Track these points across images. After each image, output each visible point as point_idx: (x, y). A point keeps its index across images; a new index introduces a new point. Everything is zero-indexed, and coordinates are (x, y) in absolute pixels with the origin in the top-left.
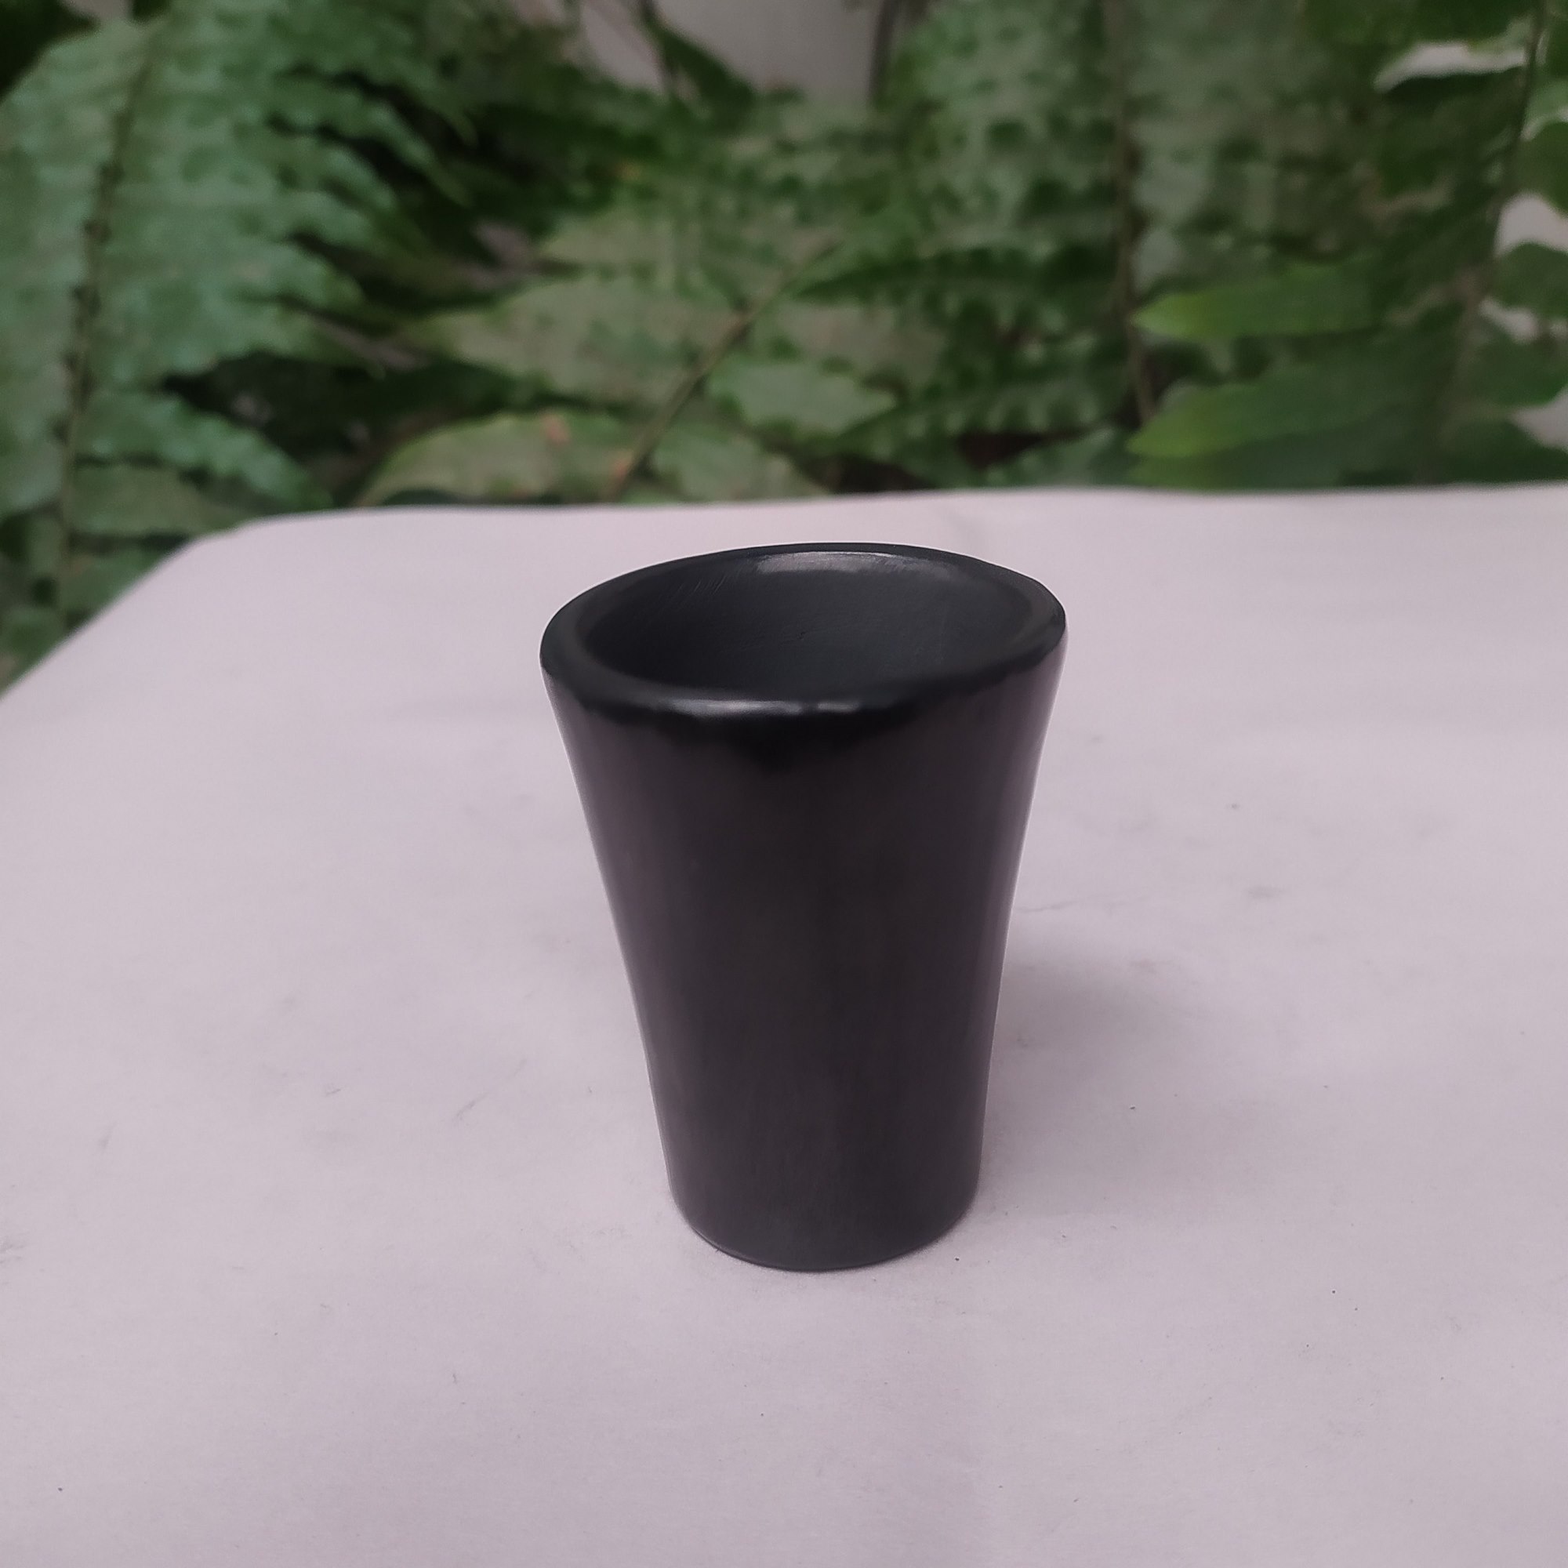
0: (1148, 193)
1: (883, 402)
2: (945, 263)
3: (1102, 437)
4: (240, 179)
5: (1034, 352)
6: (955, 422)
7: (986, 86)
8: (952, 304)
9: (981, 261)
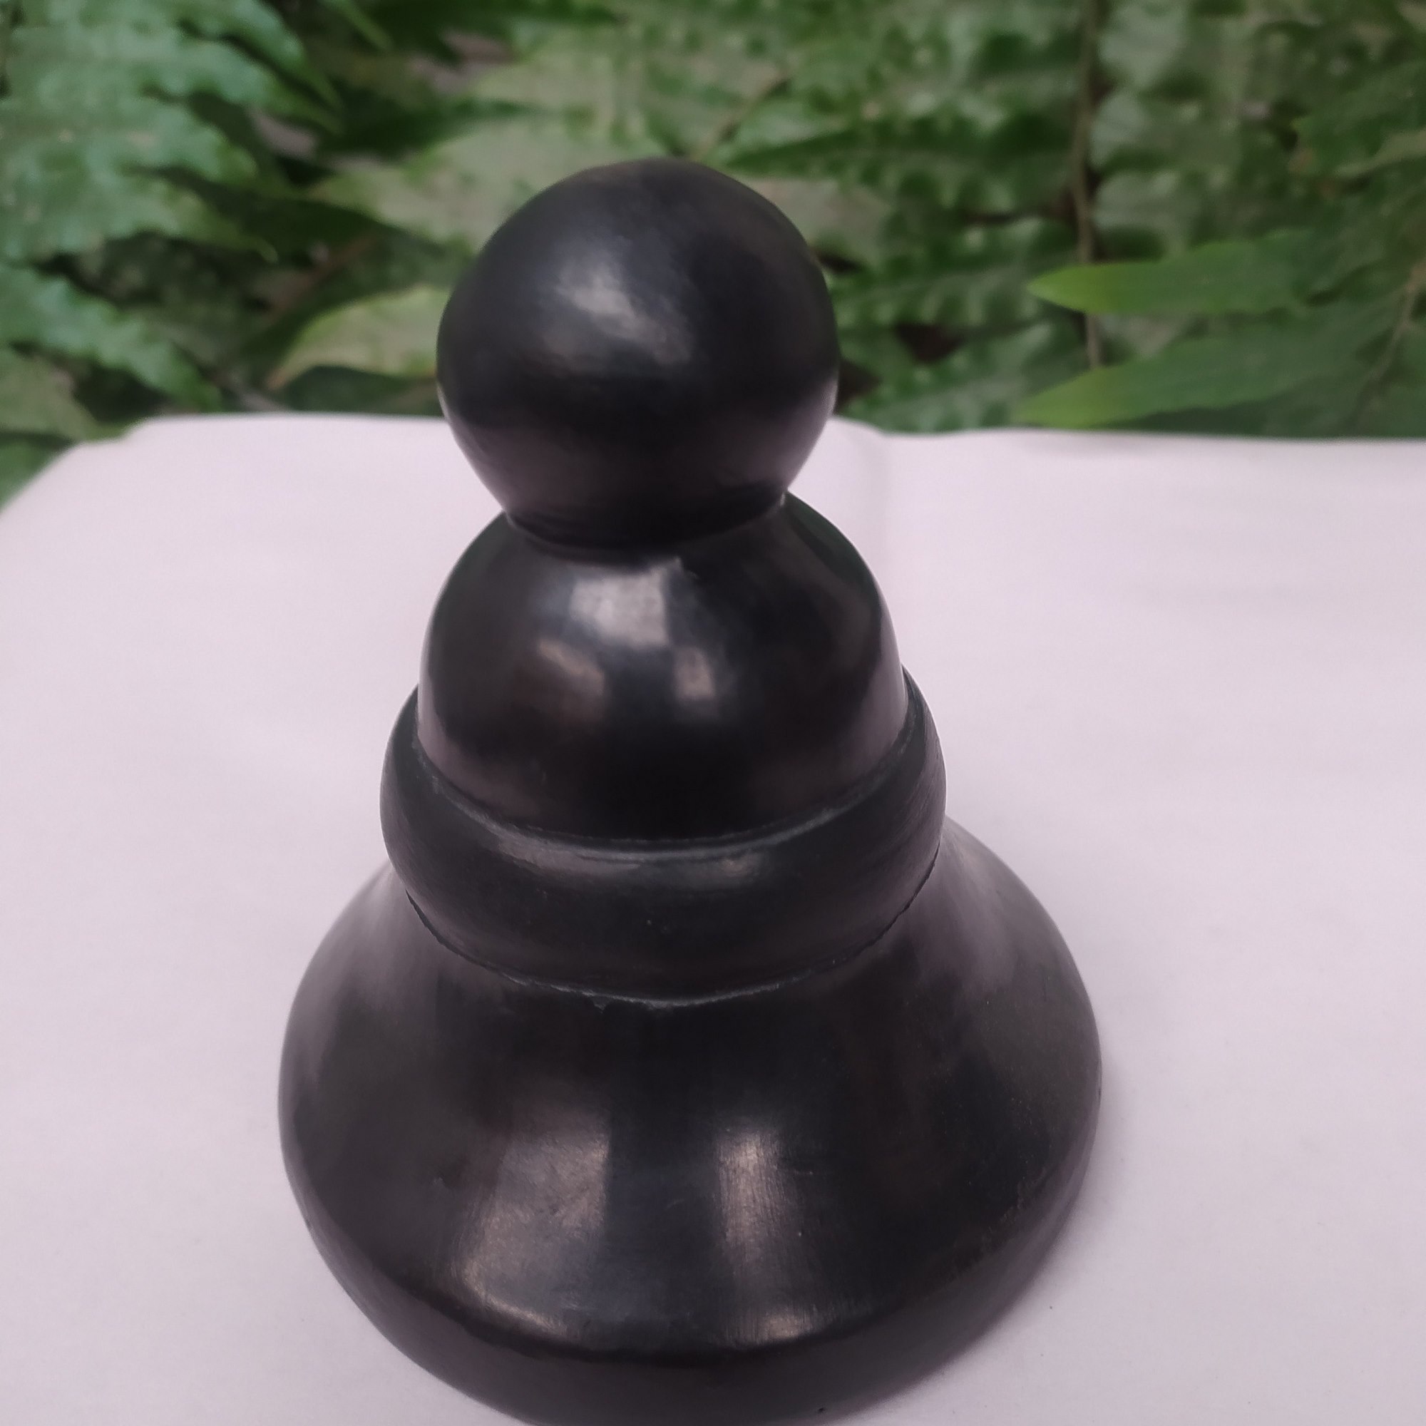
0: (1113, 50)
2: (885, 132)
3: (1038, 335)
5: (974, 238)
6: (886, 313)
8: (892, 178)
9: (926, 132)
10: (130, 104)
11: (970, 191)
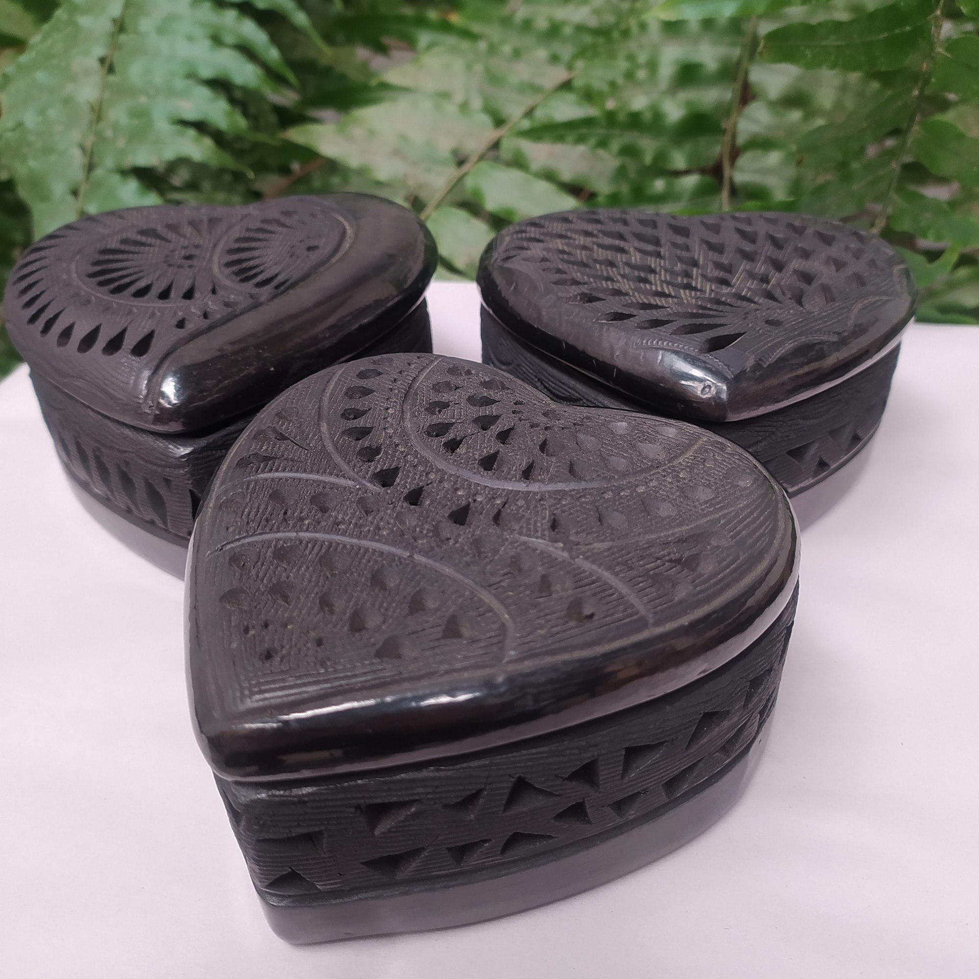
4: (189, 38)
5: (659, 185)
8: (615, 145)
10: (180, 83)
11: (661, 157)
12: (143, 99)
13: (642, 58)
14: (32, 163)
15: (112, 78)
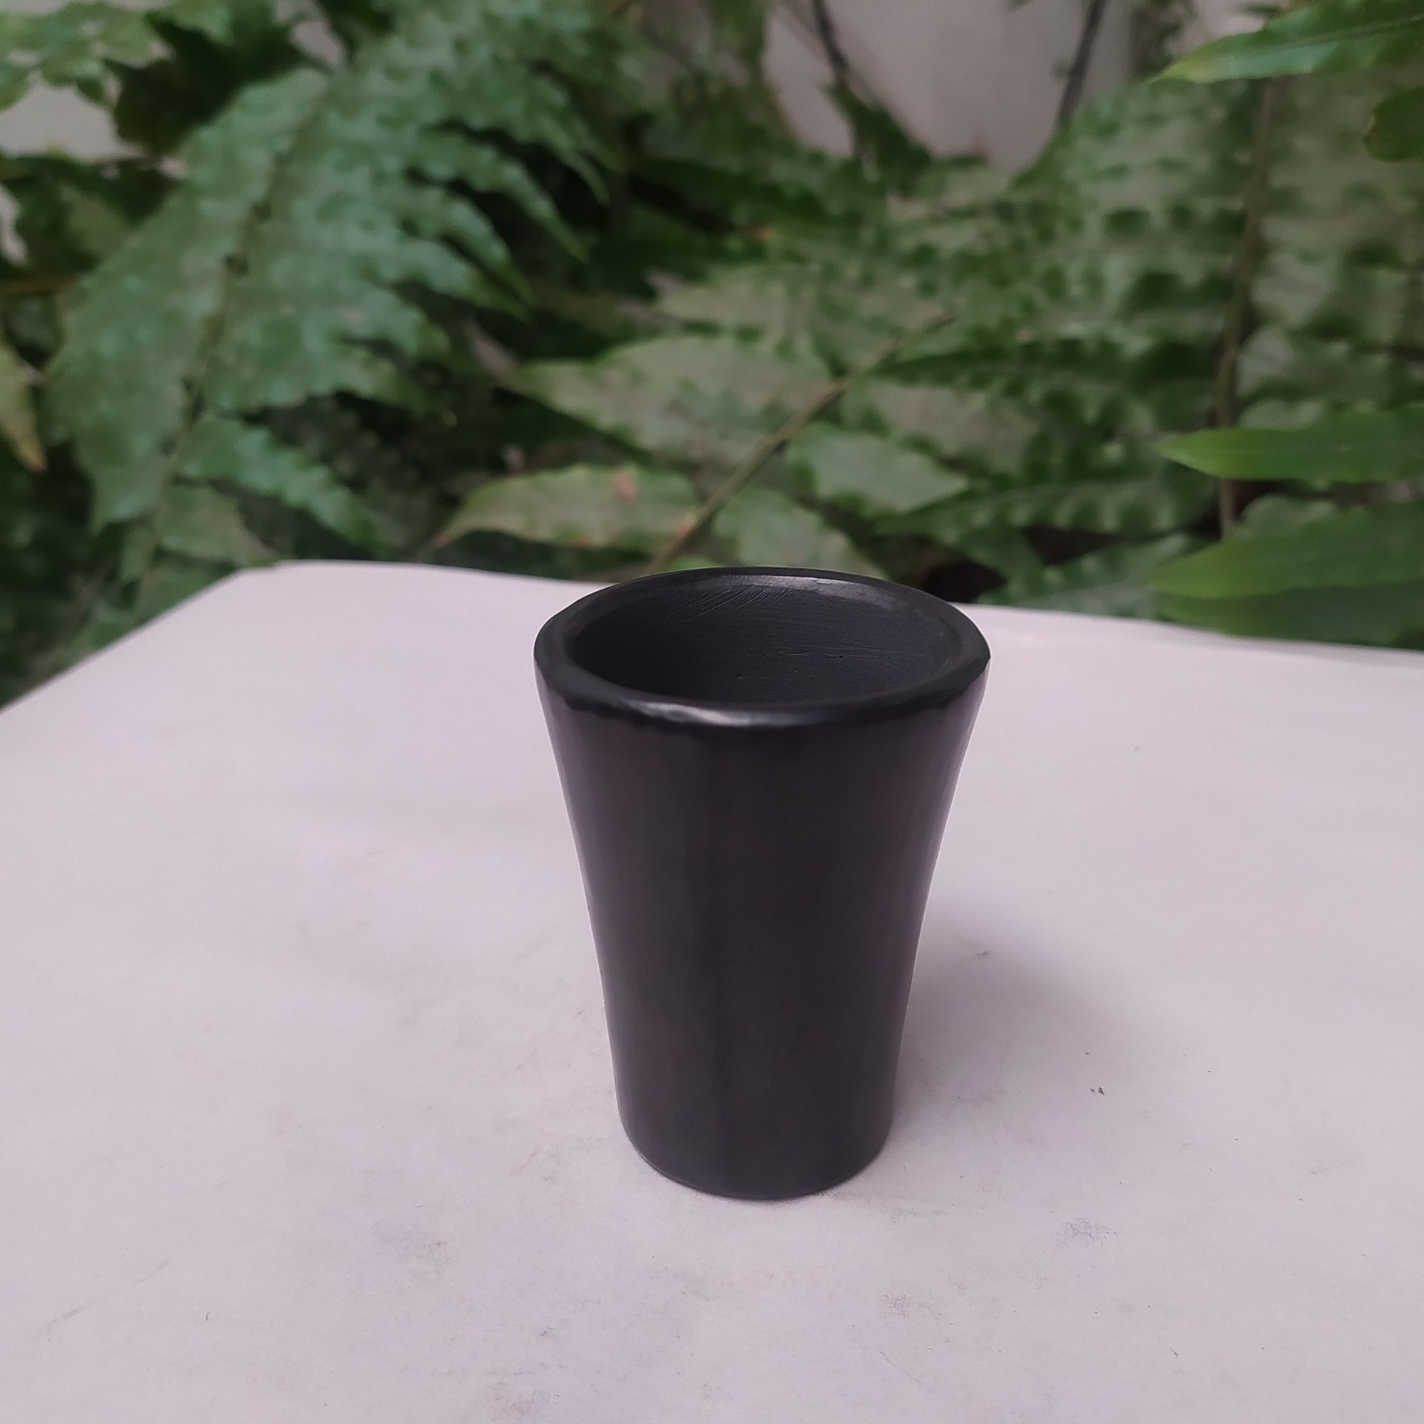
0: (1265, 294)
1: (955, 484)
3: (1172, 546)
4: (367, 226)
5: (1113, 452)
7: (1119, 172)
8: (1036, 392)
9: (1070, 352)
10: (348, 284)
11: (1112, 411)
12: (288, 311)
13: (1074, 271)
14: (106, 407)
15: (243, 282)
